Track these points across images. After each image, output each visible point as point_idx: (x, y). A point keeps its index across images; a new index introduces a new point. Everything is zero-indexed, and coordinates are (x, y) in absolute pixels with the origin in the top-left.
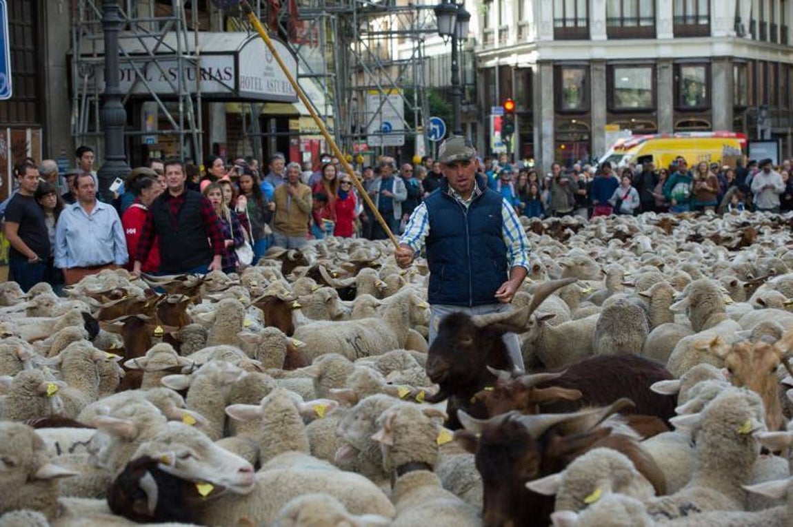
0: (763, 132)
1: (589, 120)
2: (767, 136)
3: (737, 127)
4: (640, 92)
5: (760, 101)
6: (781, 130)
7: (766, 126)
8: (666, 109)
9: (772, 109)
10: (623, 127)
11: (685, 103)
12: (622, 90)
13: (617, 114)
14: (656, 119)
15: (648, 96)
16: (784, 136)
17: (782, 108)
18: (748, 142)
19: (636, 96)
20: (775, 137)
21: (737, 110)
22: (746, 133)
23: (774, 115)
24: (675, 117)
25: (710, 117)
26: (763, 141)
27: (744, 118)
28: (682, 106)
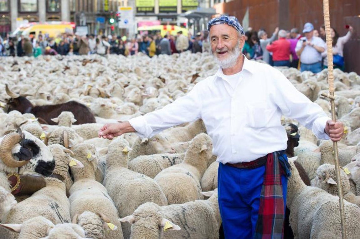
0: (82, 22)
1: (10, 16)
2: (84, 24)
3: (72, 20)
4: (32, 5)
5: (81, 9)
6: (89, 21)
7: (84, 20)
8: (42, 12)
9: (86, 13)
10: (24, 19)
11: (50, 9)
12: (24, 4)
13: (22, 13)
14: (38, 16)
15: (35, 6)
16: (90, 24)
17: (90, 12)
18: (76, 26)
19: (30, 6)
20: (87, 24)
21: (72, 13)
22: (75, 23)
23: (87, 15)
24: (47, 16)
25: (60, 15)
26: (82, 26)
27: (74, 16)
28: (49, 11)
